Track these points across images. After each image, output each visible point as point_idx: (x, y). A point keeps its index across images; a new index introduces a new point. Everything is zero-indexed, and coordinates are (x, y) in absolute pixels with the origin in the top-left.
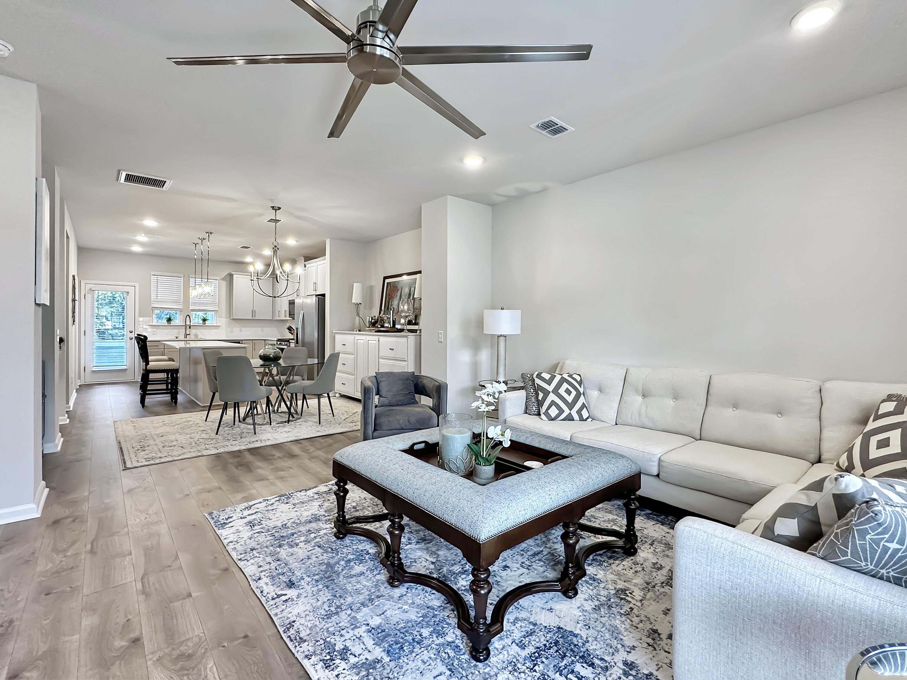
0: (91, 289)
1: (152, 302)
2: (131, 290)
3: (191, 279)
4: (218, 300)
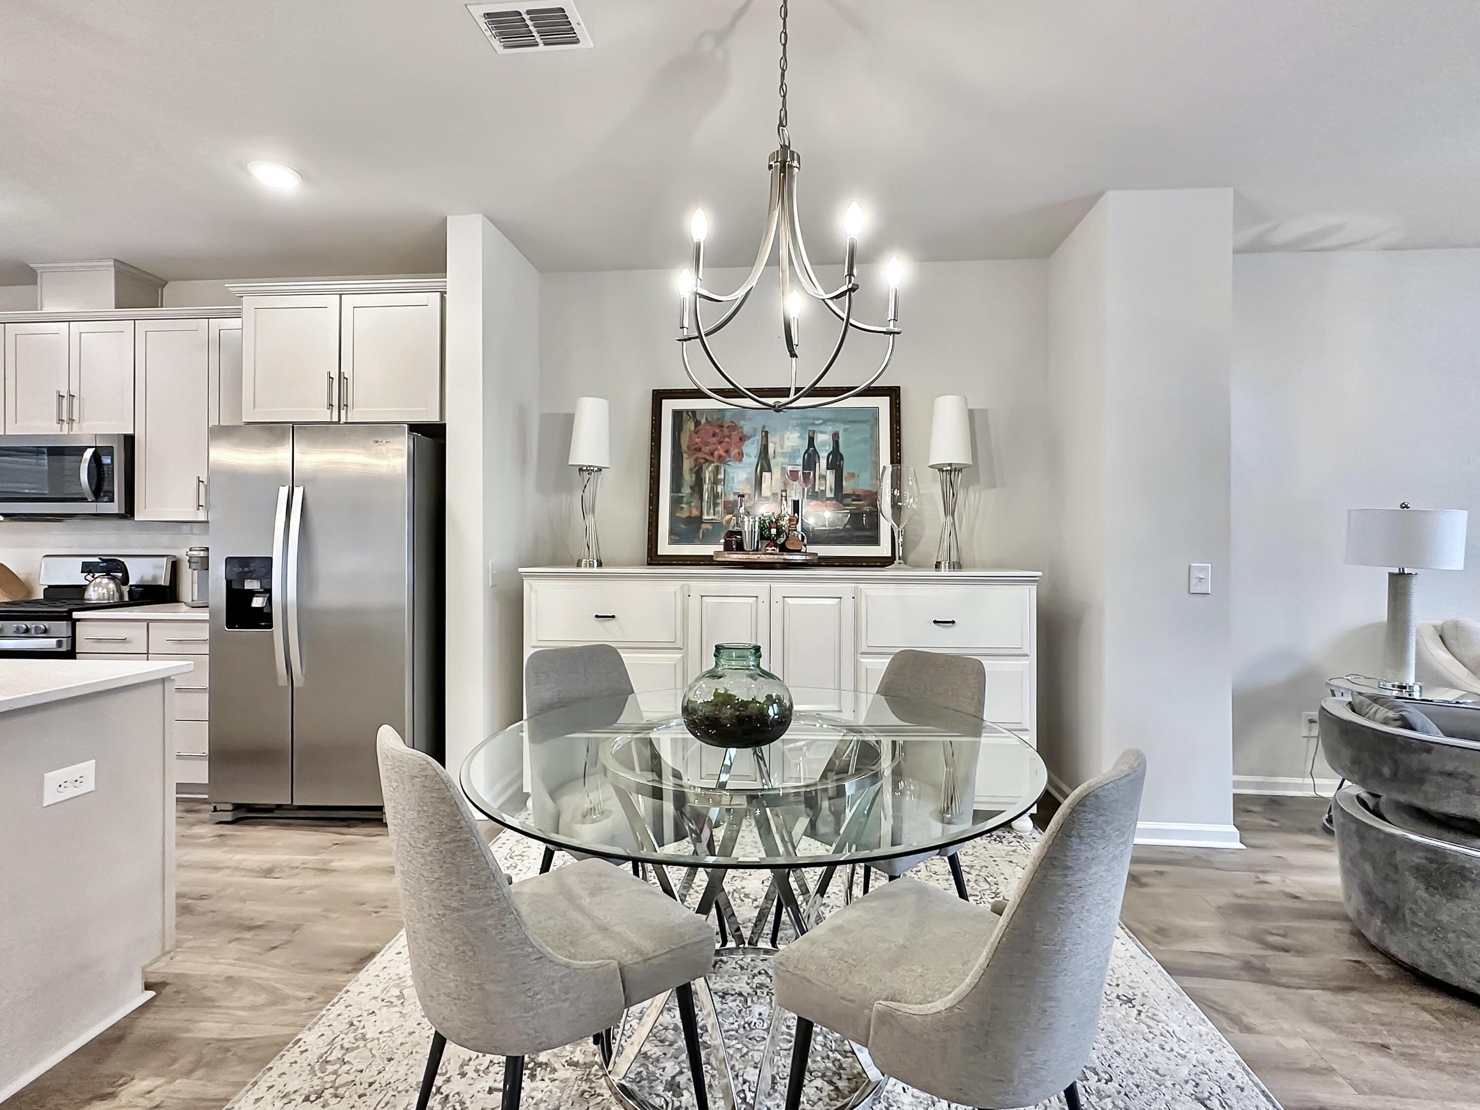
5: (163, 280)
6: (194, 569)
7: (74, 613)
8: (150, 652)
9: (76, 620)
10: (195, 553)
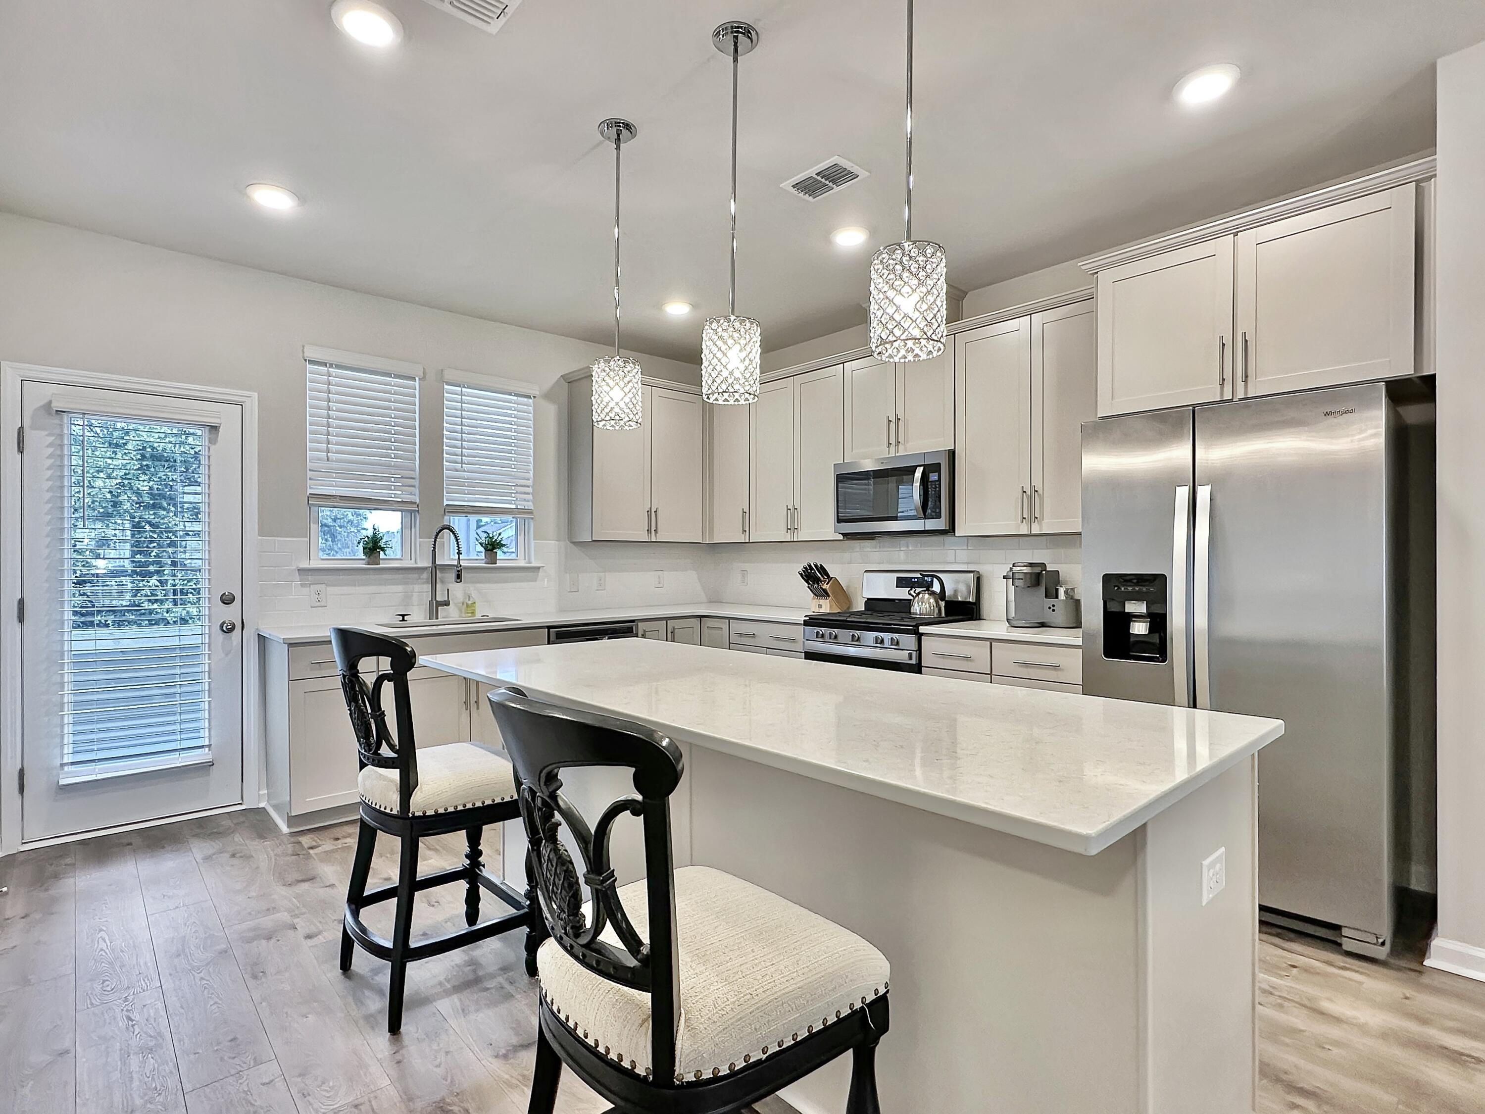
0: (48, 406)
1: (309, 474)
2: (227, 417)
3: (446, 387)
4: (532, 473)
5: (961, 291)
6: (1017, 586)
7: (920, 627)
8: (993, 673)
9: (922, 634)
10: (1019, 568)
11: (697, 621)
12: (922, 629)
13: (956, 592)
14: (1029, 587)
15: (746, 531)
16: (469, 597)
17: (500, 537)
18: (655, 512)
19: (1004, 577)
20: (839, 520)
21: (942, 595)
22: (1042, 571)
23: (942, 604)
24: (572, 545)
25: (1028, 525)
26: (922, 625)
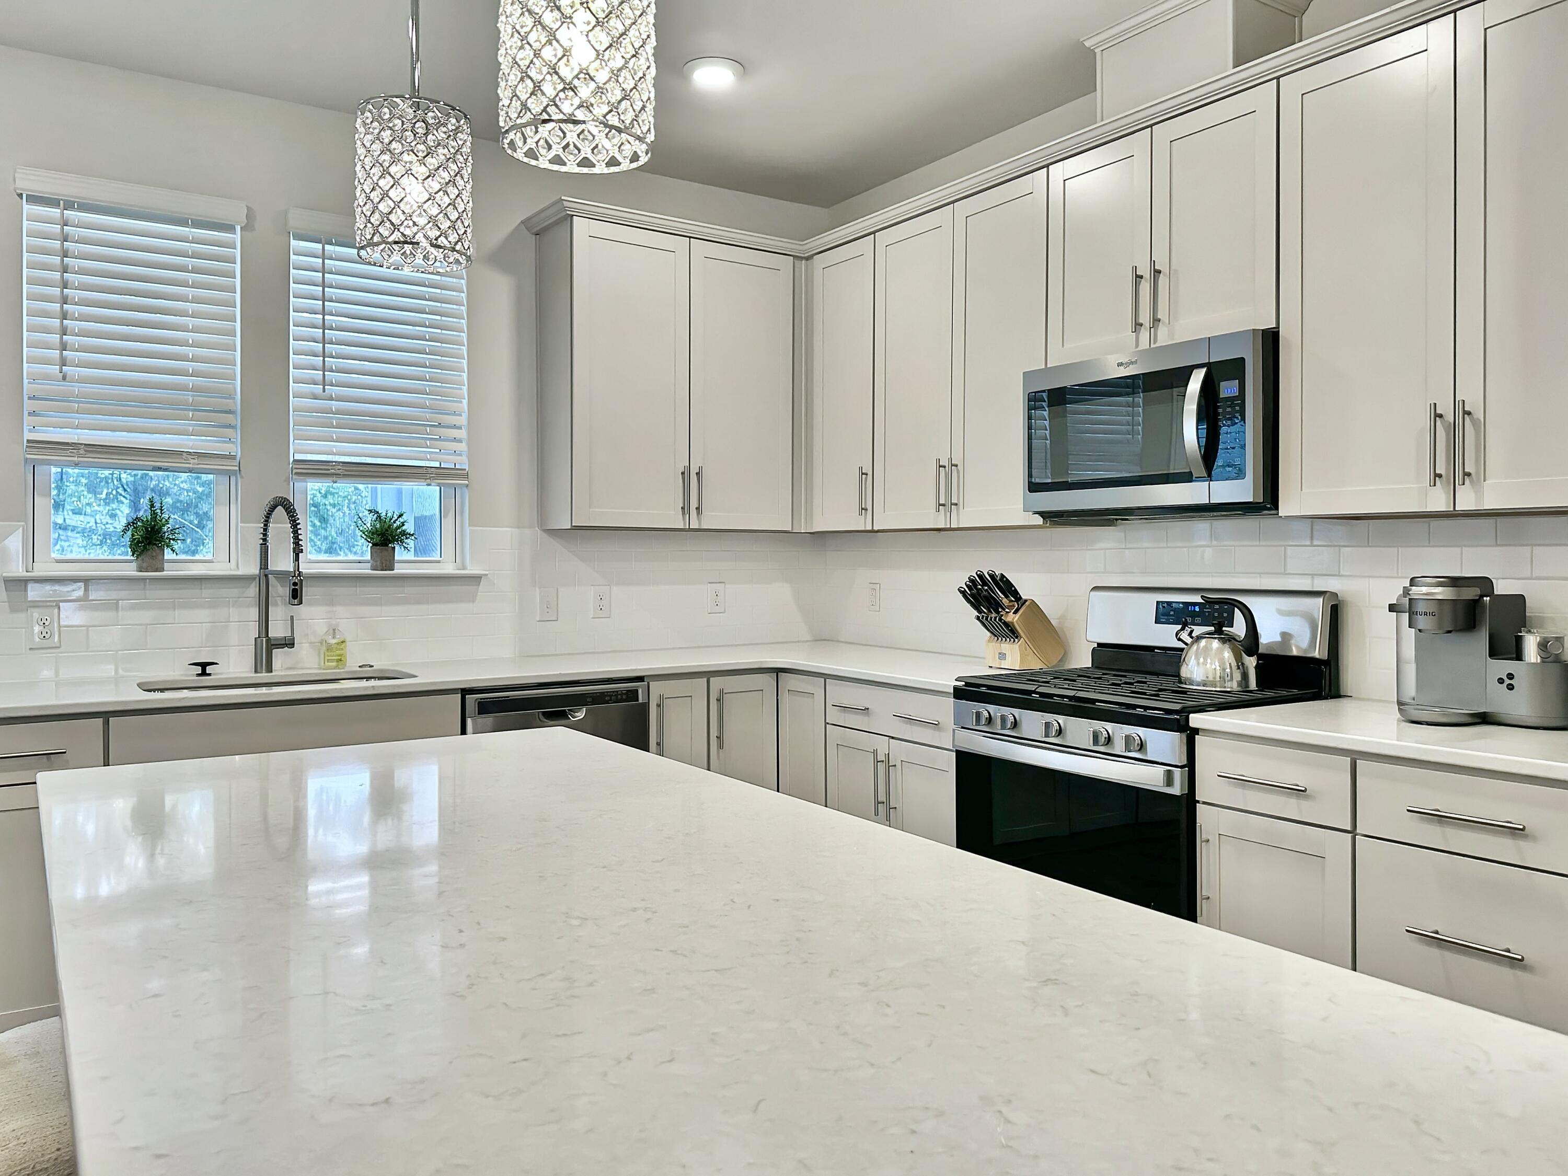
1: (27, 404)
3: (293, 243)
4: (465, 402)
6: (1420, 631)
7: (1192, 716)
8: (1358, 831)
9: (1196, 731)
10: (1424, 590)
11: (770, 679)
12: (1196, 720)
13: (1286, 636)
14: (1449, 632)
15: (866, 510)
16: (334, 630)
17: (401, 520)
18: (698, 474)
19: (1392, 608)
20: (1034, 487)
21: (1251, 643)
22: (1482, 596)
23: (1251, 662)
24: (545, 535)
25: (1448, 493)
26: (1201, 709)
